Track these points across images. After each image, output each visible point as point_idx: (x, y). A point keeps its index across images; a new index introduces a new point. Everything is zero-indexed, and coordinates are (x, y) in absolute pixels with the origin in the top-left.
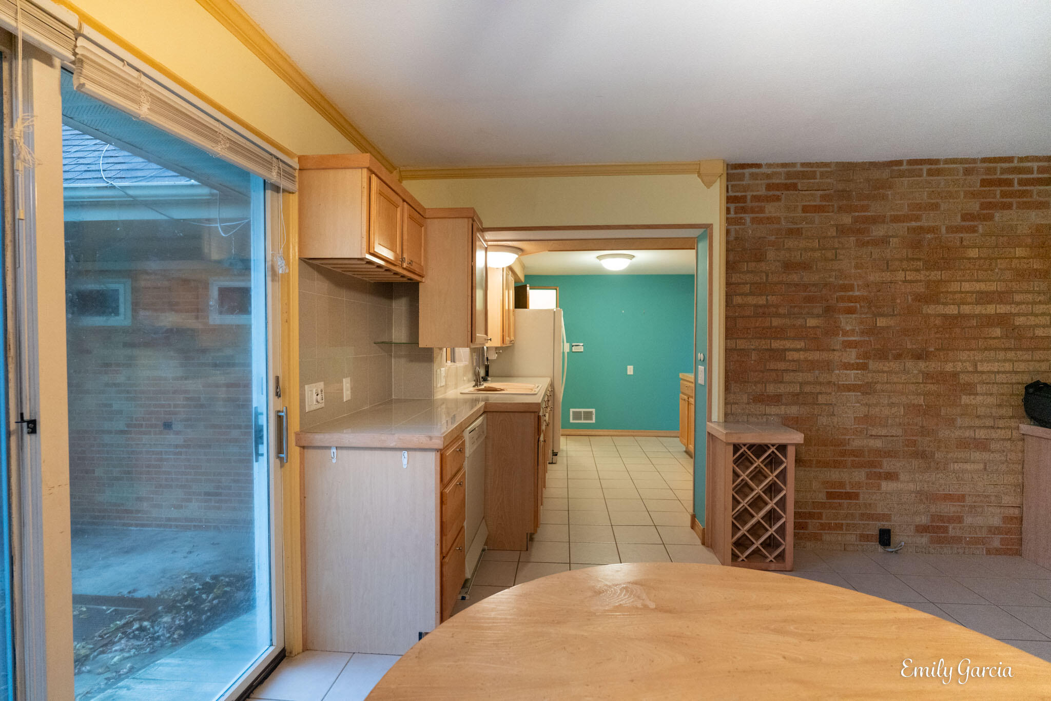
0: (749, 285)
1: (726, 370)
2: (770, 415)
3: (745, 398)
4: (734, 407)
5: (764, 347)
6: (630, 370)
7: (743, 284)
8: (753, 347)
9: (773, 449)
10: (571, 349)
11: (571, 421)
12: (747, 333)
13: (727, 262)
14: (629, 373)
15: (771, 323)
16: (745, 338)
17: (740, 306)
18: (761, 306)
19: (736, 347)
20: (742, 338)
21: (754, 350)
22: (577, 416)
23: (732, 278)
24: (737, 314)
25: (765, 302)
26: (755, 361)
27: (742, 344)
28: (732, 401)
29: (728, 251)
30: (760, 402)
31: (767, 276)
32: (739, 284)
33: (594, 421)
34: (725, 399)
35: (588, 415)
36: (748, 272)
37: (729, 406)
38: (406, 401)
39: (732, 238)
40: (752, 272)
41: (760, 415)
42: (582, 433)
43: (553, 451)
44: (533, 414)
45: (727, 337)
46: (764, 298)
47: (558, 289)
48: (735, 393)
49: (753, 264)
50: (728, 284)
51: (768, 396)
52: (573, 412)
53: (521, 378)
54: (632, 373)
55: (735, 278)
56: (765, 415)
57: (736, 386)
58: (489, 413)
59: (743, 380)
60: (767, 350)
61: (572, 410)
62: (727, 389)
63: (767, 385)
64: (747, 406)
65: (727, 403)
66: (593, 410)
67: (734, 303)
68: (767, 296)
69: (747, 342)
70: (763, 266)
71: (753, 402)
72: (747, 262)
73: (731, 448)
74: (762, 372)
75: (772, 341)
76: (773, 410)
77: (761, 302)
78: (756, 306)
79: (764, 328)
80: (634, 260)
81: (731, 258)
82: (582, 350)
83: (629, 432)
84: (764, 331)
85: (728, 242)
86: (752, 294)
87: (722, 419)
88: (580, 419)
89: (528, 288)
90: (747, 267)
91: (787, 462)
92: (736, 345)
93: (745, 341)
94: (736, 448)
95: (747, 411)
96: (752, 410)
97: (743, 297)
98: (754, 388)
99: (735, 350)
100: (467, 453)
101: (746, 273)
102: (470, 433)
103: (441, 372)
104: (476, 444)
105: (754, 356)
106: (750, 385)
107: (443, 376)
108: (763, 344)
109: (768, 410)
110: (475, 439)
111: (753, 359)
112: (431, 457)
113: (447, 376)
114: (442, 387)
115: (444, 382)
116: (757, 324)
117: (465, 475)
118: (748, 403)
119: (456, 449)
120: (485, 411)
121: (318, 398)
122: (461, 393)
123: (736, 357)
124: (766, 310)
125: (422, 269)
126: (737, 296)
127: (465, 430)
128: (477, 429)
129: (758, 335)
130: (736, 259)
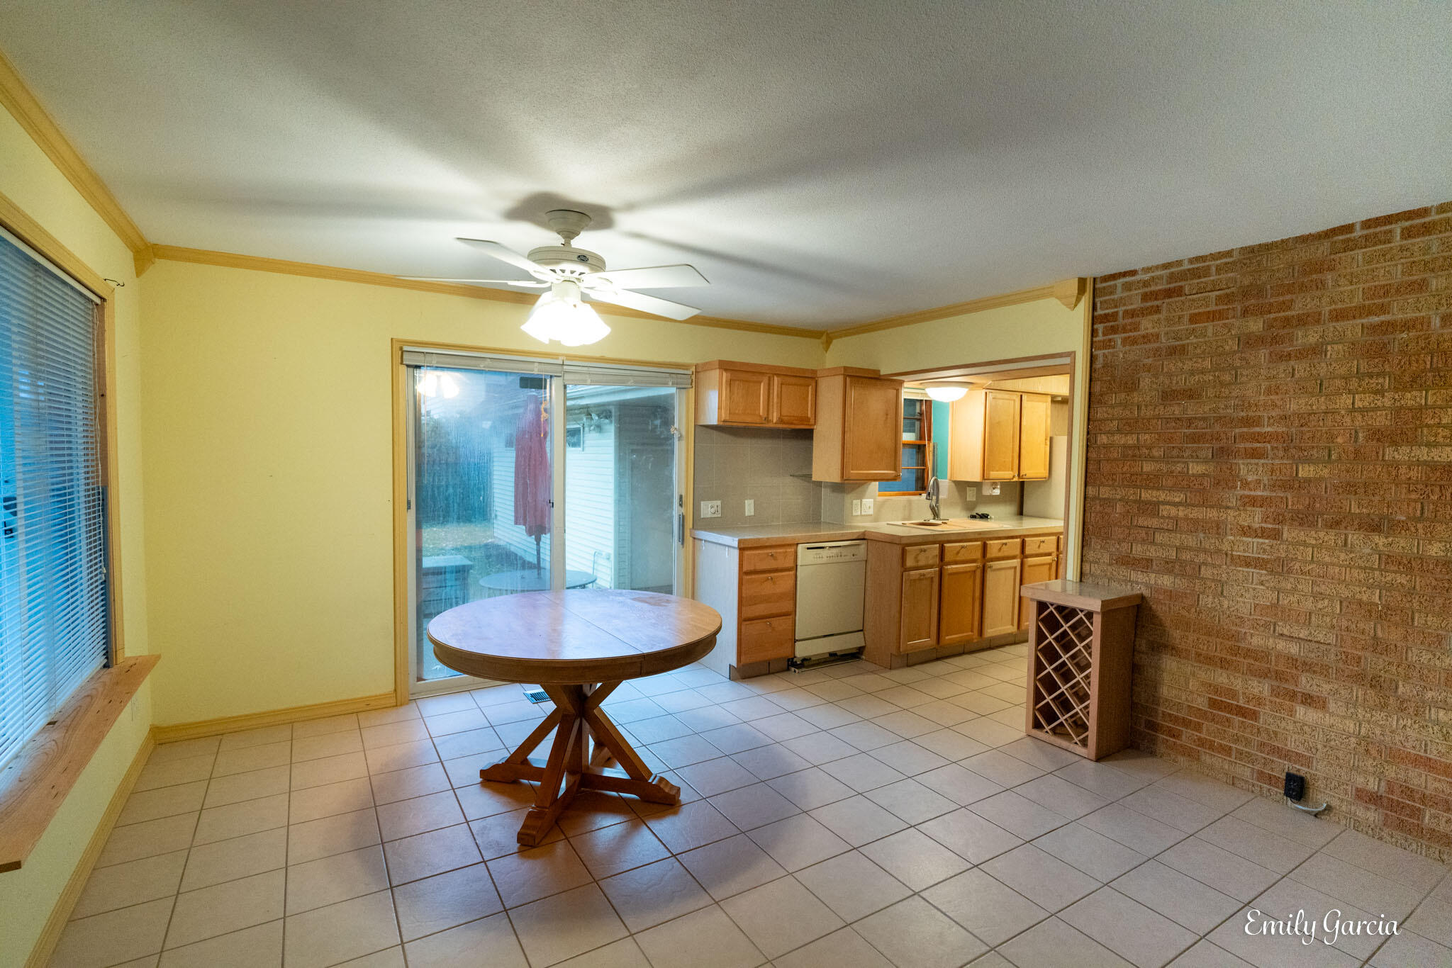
0: (1117, 421)
1: (1084, 522)
2: (1137, 583)
3: (1106, 558)
4: (1093, 567)
5: (1131, 498)
7: (1111, 420)
8: (1118, 497)
9: (1081, 615)
12: (1113, 479)
13: (1091, 395)
15: (1142, 468)
16: (1110, 486)
17: (1105, 446)
18: (1130, 447)
19: (1096, 495)
20: (1106, 486)
21: (1119, 500)
24: (1102, 456)
25: (1135, 442)
26: (1120, 513)
27: (1105, 492)
28: (1090, 559)
29: (1092, 380)
30: (1124, 564)
31: (1139, 408)
32: (1105, 420)
34: (1083, 556)
36: (1116, 405)
37: (1087, 565)
39: (1098, 365)
40: (1121, 404)
41: (1124, 581)
45: (1087, 484)
46: (1135, 437)
48: (1094, 550)
49: (1123, 395)
50: (1091, 420)
51: (1134, 559)
55: (1098, 414)
56: (1130, 581)
57: (1094, 540)
58: (869, 540)
59: (1105, 536)
60: (1134, 501)
62: (1084, 543)
63: (1134, 545)
64: (1109, 568)
65: (1084, 561)
67: (1099, 443)
68: (1139, 434)
69: (1111, 490)
70: (1136, 397)
71: (1116, 564)
72: (1116, 394)
74: (1128, 528)
75: (1143, 491)
76: (1140, 577)
77: (1130, 442)
78: (1125, 447)
79: (1132, 475)
84: (1133, 478)
86: (1119, 431)
87: (1076, 579)
90: (1116, 399)
92: (1097, 493)
93: (1109, 488)
95: (1109, 574)
96: (1115, 574)
97: (1110, 435)
98: (1118, 547)
99: (1095, 498)
100: (799, 563)
101: (1112, 407)
102: (808, 548)
103: (863, 503)
104: (825, 560)
105: (1119, 508)
106: (1113, 542)
107: (868, 507)
108: (1131, 494)
109: (1133, 576)
110: (825, 556)
111: (1117, 511)
112: (736, 552)
113: (879, 507)
114: (864, 515)
115: (871, 512)
116: (1125, 469)
117: (793, 577)
118: (1111, 564)
119: (768, 554)
120: (863, 538)
121: (713, 510)
122: (888, 524)
123: (1098, 507)
124: (1137, 452)
125: (808, 419)
126: (1102, 435)
127: (798, 544)
128: (831, 549)
129: (1125, 483)
130: (1103, 390)
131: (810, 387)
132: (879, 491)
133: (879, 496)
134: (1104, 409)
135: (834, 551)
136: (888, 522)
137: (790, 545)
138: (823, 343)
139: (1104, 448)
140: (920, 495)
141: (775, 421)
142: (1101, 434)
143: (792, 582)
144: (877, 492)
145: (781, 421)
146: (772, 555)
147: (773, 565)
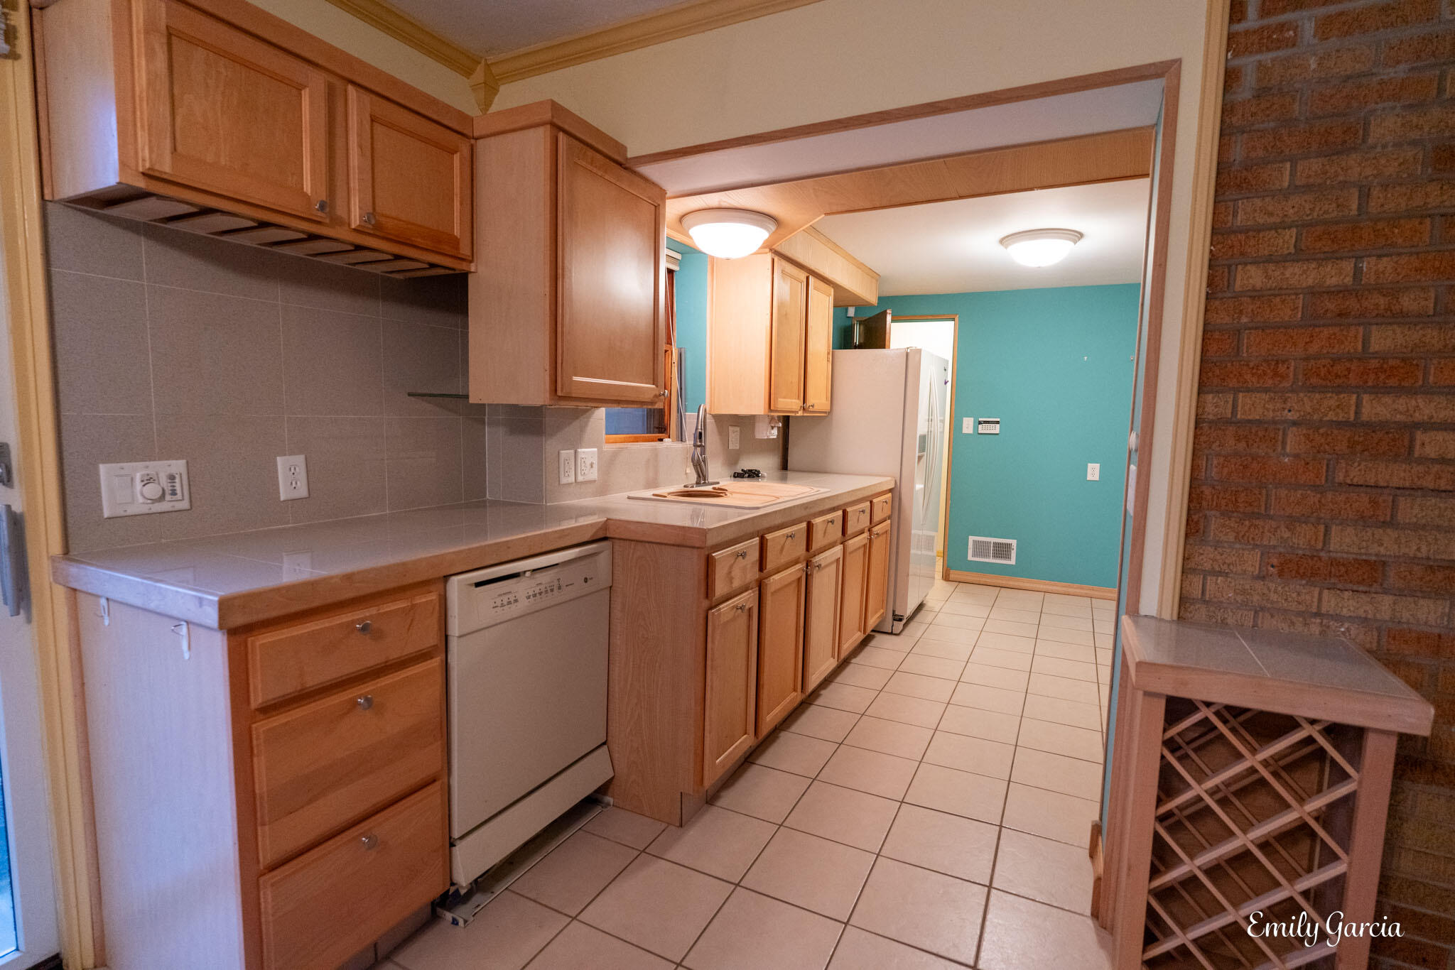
0: (1294, 231)
1: (1193, 479)
2: (1339, 618)
3: (1252, 561)
4: (1214, 585)
5: (1331, 416)
6: (1093, 472)
7: (1275, 227)
8: (1291, 416)
9: (1314, 731)
10: (976, 428)
11: (970, 558)
12: (1276, 374)
13: (1223, 168)
14: (1089, 477)
15: (1366, 343)
16: (1266, 390)
17: (1256, 295)
18: (1331, 293)
19: (1234, 411)
20: (1258, 390)
21: (1295, 423)
22: (981, 549)
23: (1235, 214)
24: (1244, 320)
25: (1348, 280)
26: (1297, 456)
27: (1252, 406)
28: (1207, 566)
29: (1226, 133)
30: (1303, 576)
31: (1365, 194)
32: (1259, 229)
33: (1013, 562)
34: (1185, 559)
35: (1002, 551)
36: (1294, 189)
37: (1197, 581)
38: (505, 504)
39: (1244, 93)
40: (1308, 188)
41: (1300, 614)
42: (989, 581)
43: (894, 611)
44: (695, 551)
45: (1203, 387)
46: (1348, 266)
47: (957, 319)
48: (1217, 544)
49: (1316, 164)
50: (1219, 231)
51: (1334, 562)
52: (974, 541)
53: (835, 475)
54: (1097, 478)
55: (1246, 213)
56: (1318, 614)
57: (1223, 526)
58: (617, 541)
59: (1249, 509)
60: (1340, 425)
61: (971, 539)
62: (1194, 528)
63: (1334, 529)
64: (1259, 585)
65: (1188, 568)
66: (1014, 542)
67: (1238, 286)
68: (1359, 258)
69: (1271, 399)
70: (1354, 167)
71: (1281, 574)
72: (1294, 161)
73: (1161, 706)
74: (1315, 488)
75: (1366, 398)
76: (1347, 604)
77: (1332, 281)
78: (1315, 293)
79: (1336, 360)
80: (1083, 245)
81: (1238, 153)
82: (997, 431)
83: (1082, 588)
84: (1338, 368)
85: (1227, 110)
86: (1300, 255)
87: (1169, 612)
88: (987, 556)
89: (889, 318)
90: (1293, 174)
91: (1360, 783)
92: (1234, 406)
93: (1266, 397)
94: (1177, 708)
95: (1256, 598)
96: (1274, 597)
97: (1271, 266)
98: (1287, 534)
99: (1229, 422)
100: (455, 629)
101: (1286, 194)
102: (478, 585)
103: (580, 456)
104: (523, 605)
105: (1294, 442)
106: (1274, 524)
107: (588, 463)
108: (1331, 407)
109: (1330, 602)
110: (522, 595)
111: (1288, 450)
112: (219, 644)
113: (608, 464)
114: (582, 483)
115: (593, 474)
116: (1314, 348)
117: (439, 678)
118: (1262, 577)
119: (350, 626)
120: (604, 536)
121: (153, 490)
122: (629, 498)
123: (1232, 442)
124: (1352, 303)
125: (455, 242)
126: (1249, 267)
127: (446, 578)
128: (538, 575)
129: (1314, 380)
130: (1253, 155)
131: (457, 157)
132: (606, 434)
133: (608, 442)
134: (1258, 202)
135: (544, 578)
136: (633, 494)
137: (425, 584)
138: (474, 88)
139: (1253, 298)
140: (661, 440)
141: (355, 222)
142: (1246, 264)
143: (436, 690)
144: (604, 436)
145: (374, 225)
146: (365, 629)
147: (371, 655)
